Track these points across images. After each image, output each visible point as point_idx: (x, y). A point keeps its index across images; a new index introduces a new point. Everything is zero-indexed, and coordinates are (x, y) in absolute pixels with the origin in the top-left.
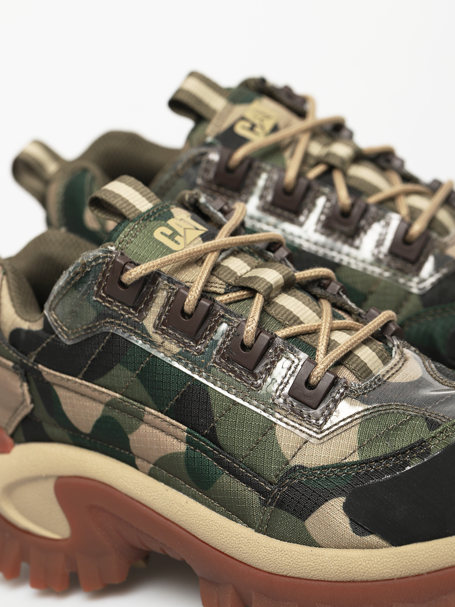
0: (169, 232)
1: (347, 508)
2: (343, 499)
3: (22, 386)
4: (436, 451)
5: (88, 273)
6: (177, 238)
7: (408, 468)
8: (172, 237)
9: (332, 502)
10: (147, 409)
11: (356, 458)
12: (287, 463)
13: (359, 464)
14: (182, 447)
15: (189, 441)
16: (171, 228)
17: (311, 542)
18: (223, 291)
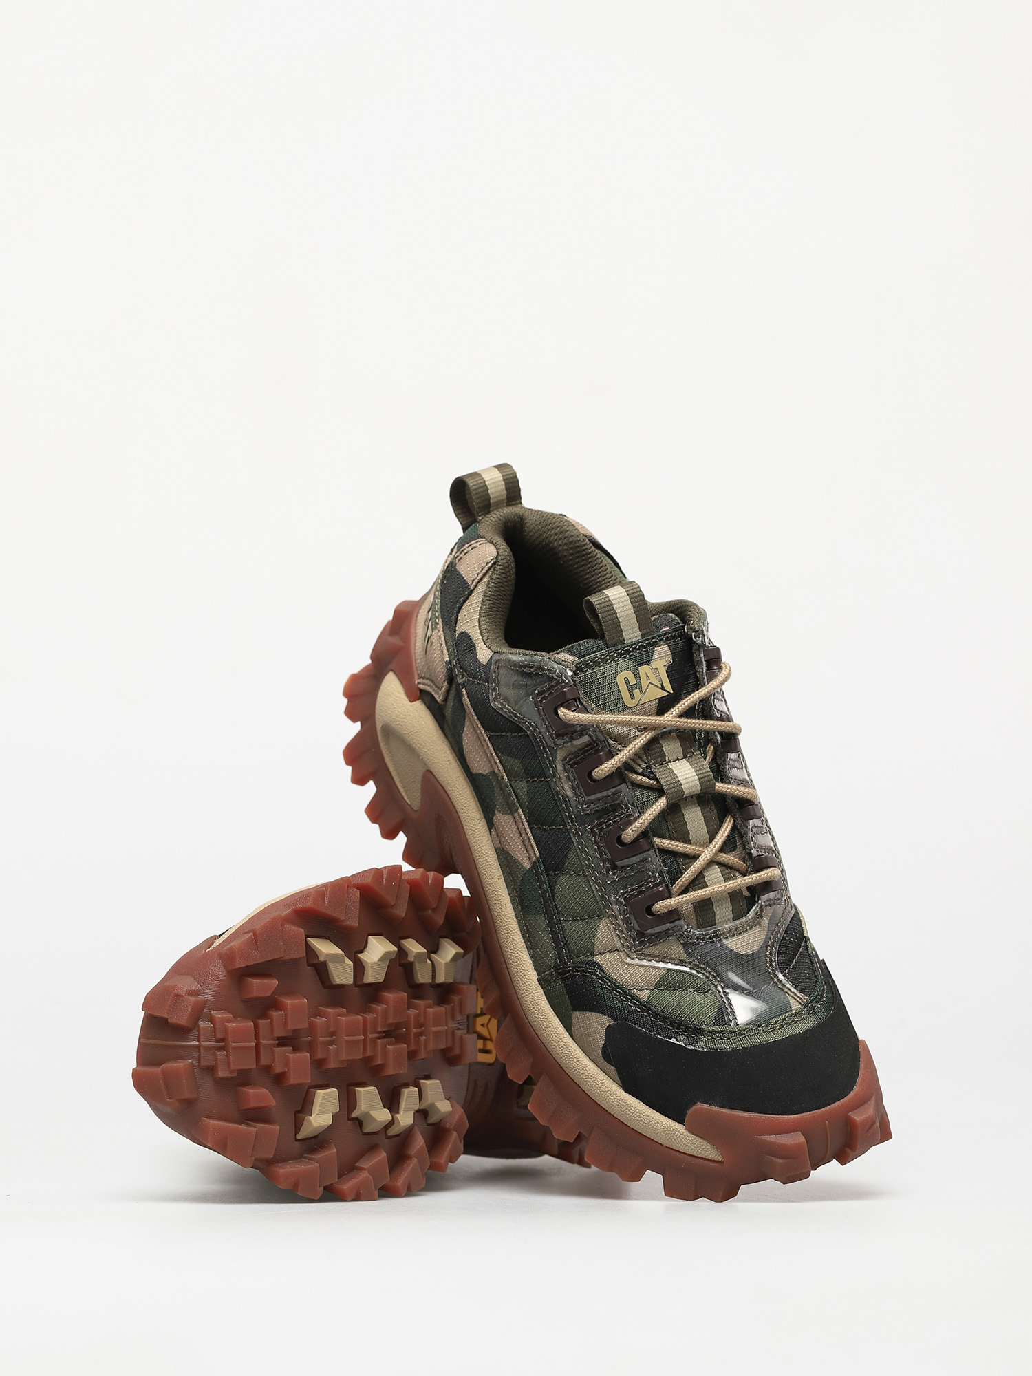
0: (633, 681)
1: (609, 1028)
2: (611, 1022)
3: (444, 681)
4: (702, 1046)
5: (537, 674)
6: (636, 692)
7: (674, 1040)
8: (631, 688)
9: (603, 1017)
10: (520, 810)
11: (644, 995)
12: (593, 955)
13: (640, 1003)
14: (527, 865)
15: (534, 865)
16: (637, 676)
17: (568, 1027)
18: (640, 770)
